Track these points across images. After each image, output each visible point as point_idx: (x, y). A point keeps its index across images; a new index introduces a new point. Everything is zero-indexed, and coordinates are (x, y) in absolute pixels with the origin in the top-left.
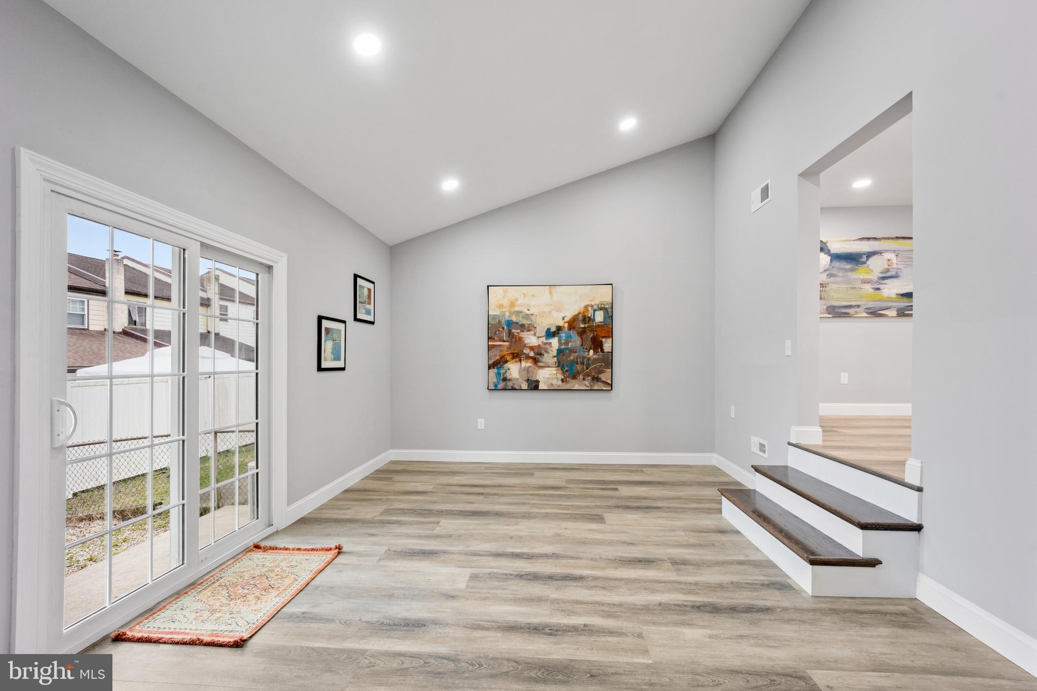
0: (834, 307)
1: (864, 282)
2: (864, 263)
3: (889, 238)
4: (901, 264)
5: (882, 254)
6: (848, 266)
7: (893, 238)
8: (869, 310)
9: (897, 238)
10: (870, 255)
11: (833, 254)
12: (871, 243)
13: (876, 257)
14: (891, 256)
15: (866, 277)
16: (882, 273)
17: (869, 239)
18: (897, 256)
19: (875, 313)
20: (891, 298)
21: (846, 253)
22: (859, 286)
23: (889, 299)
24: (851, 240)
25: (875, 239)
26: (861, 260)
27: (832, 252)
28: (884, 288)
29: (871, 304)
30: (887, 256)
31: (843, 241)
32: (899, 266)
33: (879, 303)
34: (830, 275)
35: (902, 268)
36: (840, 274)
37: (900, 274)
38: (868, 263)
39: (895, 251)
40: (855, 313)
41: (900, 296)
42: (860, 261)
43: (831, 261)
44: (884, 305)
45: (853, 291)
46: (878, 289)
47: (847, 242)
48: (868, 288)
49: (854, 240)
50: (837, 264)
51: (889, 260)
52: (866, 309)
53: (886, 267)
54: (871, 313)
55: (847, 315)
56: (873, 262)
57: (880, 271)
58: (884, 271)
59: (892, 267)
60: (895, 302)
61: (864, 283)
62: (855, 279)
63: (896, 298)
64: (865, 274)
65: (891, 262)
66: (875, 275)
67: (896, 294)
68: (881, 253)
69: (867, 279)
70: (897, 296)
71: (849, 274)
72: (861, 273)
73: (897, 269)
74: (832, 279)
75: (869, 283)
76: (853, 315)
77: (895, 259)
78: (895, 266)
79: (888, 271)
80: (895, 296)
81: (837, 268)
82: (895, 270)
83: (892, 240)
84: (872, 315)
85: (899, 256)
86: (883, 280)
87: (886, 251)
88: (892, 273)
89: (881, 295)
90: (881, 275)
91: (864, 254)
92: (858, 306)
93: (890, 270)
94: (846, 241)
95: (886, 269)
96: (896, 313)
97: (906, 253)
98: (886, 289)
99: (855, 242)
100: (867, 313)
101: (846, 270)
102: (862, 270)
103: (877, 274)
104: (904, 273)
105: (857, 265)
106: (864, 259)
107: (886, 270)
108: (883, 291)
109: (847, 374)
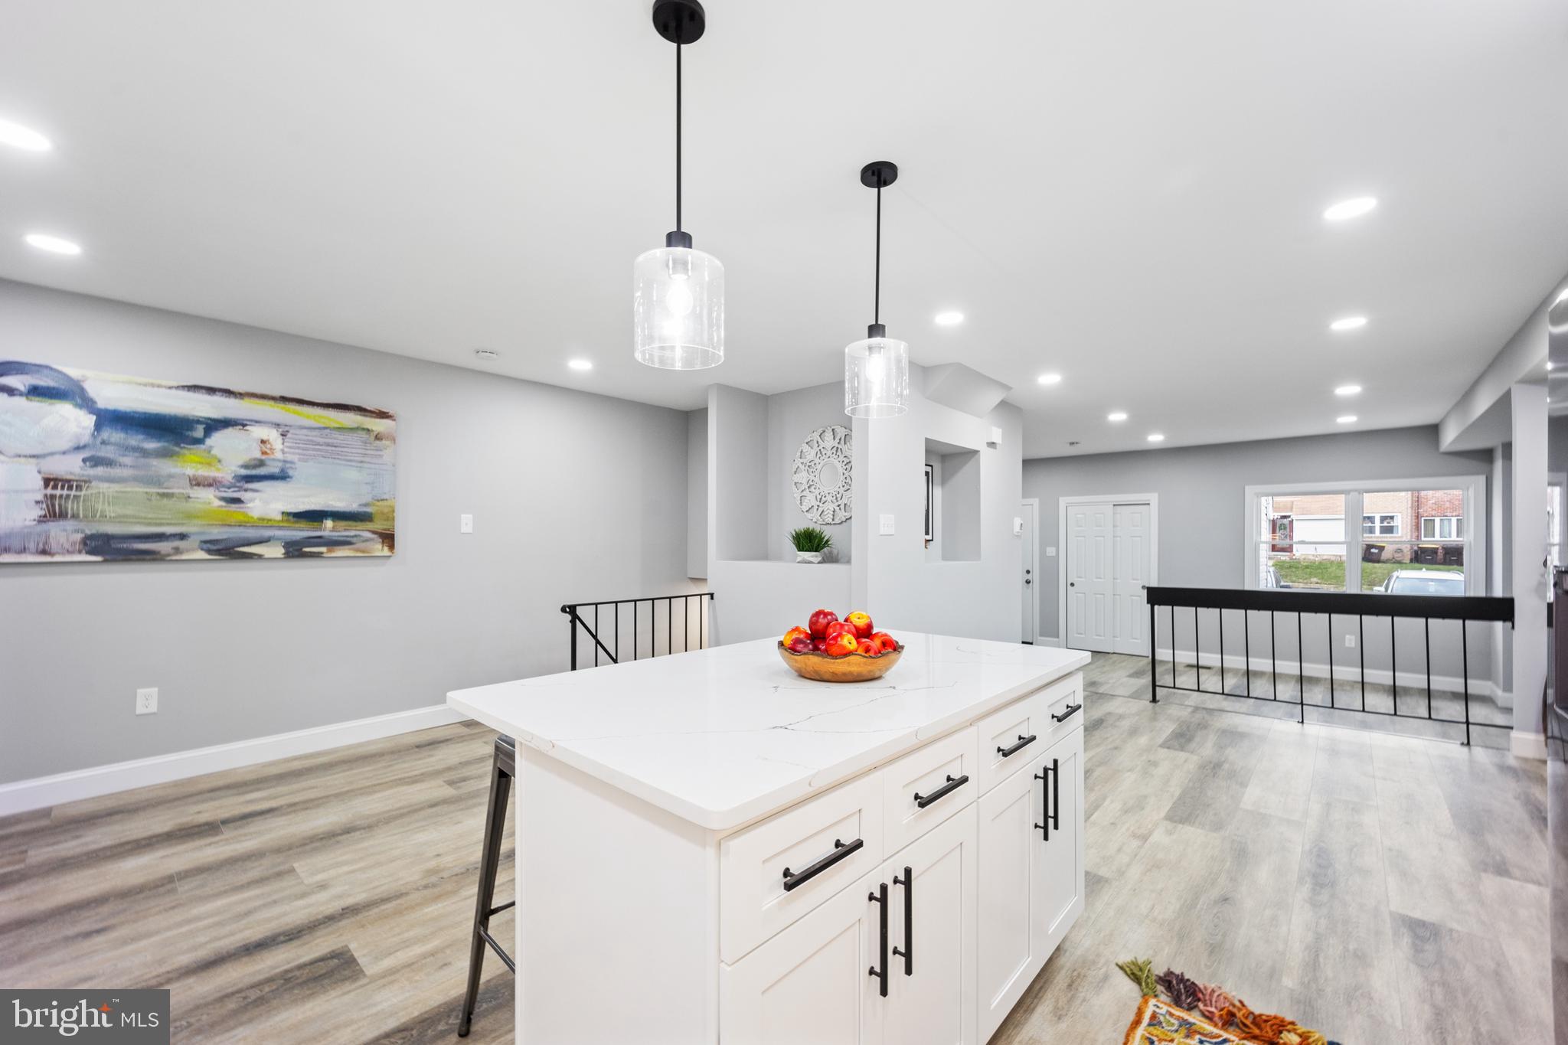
0: (108, 538)
1: (197, 482)
2: (199, 441)
3: (263, 397)
4: (293, 453)
5: (247, 428)
6: (152, 445)
7: (273, 398)
8: (214, 544)
9: (284, 399)
10: (214, 425)
11: (107, 411)
12: (218, 399)
13: (230, 431)
14: (272, 435)
15: (203, 472)
16: (246, 466)
17: (211, 390)
18: (282, 435)
19: (228, 551)
20: (270, 520)
21: (145, 413)
22: (184, 491)
23: (265, 522)
24: (159, 386)
25: (228, 393)
26: (189, 433)
27: (101, 404)
28: (252, 500)
29: (217, 533)
30: (258, 432)
31: (140, 384)
32: (289, 457)
33: (241, 529)
34: (95, 461)
35: (296, 460)
36: (127, 460)
37: (291, 472)
38: (209, 442)
39: (277, 425)
40: (172, 551)
41: (291, 518)
42: (188, 436)
43: (98, 426)
44: (251, 533)
45: (165, 501)
46: (237, 501)
47: (149, 389)
48: (209, 498)
49: (170, 388)
50: (115, 436)
51: (263, 442)
52: (206, 542)
53: (258, 455)
54: (219, 552)
55: (148, 557)
56: (219, 441)
57: (241, 462)
58: (253, 463)
59: (272, 457)
60: (280, 528)
61: (198, 485)
62: (171, 476)
63: (282, 521)
64: (199, 466)
65: (269, 446)
66: (227, 471)
67: (283, 513)
68: (244, 425)
69: (205, 478)
70: (285, 518)
71: (154, 462)
72: (188, 464)
73: (285, 461)
74: (100, 471)
75: (210, 485)
76: (169, 555)
77: (280, 440)
78: (279, 455)
79: (261, 463)
80: (279, 517)
81: (115, 444)
82: (280, 464)
83: (272, 403)
84: (220, 555)
85: (289, 435)
86: (247, 482)
87: (257, 422)
88: (273, 469)
89: (246, 515)
90: (244, 472)
91: (198, 421)
92: (182, 537)
93: (268, 463)
94: (145, 385)
95: (255, 459)
96: (283, 551)
97: (305, 432)
98: (256, 501)
99: (174, 391)
100: (209, 551)
101: (145, 453)
102: (192, 457)
103: (234, 468)
104: (302, 470)
105: (178, 444)
106: (199, 432)
107: (256, 462)
108: (249, 505)
109: (154, 690)
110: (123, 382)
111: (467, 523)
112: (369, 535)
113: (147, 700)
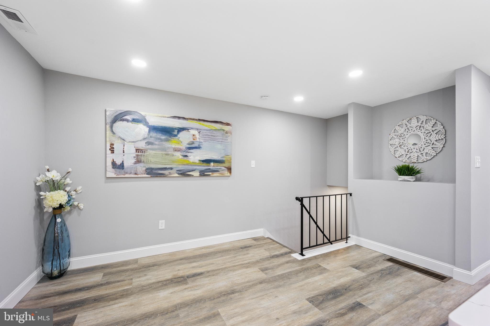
0: (152, 169)
1: (176, 150)
2: (176, 136)
3: (194, 119)
4: (202, 139)
5: (189, 130)
6: (163, 137)
7: (196, 120)
8: (180, 171)
9: (200, 120)
10: (180, 130)
11: (151, 126)
12: (181, 121)
13: (184, 132)
14: (195, 132)
15: (177, 146)
16: (189, 144)
17: (179, 118)
18: (199, 133)
19: (184, 174)
20: (195, 163)
21: (162, 126)
22: (172, 153)
23: (194, 164)
24: (165, 117)
25: (184, 118)
26: (173, 133)
27: (150, 124)
28: (190, 156)
29: (181, 167)
30: (193, 132)
31: (160, 117)
32: (201, 141)
33: (187, 166)
34: (149, 143)
35: (203, 142)
36: (157, 143)
37: (201, 146)
38: (179, 136)
39: (197, 129)
40: (169, 174)
41: (201, 162)
42: (173, 134)
43: (149, 131)
44: (190, 168)
45: (167, 156)
46: (186, 156)
47: (163, 118)
48: (178, 155)
49: (168, 117)
50: (154, 134)
51: (194, 135)
52: (178, 171)
53: (192, 140)
54: (181, 174)
55: (162, 176)
56: (182, 135)
57: (187, 143)
58: (190, 143)
59: (196, 140)
60: (198, 166)
61: (176, 151)
62: (168, 148)
64: (176, 144)
65: (195, 137)
66: (183, 146)
67: (199, 160)
68: (188, 130)
69: (178, 148)
70: (200, 162)
71: (164, 143)
72: (173, 144)
73: (200, 142)
74: (150, 146)
75: (179, 151)
76: (168, 175)
77: (198, 135)
78: (198, 140)
79: (193, 143)
80: (198, 162)
81: (154, 137)
82: (198, 143)
83: (196, 121)
84: (182, 175)
85: (201, 133)
86: (189, 150)
87: (192, 128)
88: (196, 145)
89: (189, 161)
90: (188, 146)
91: (176, 129)
92: (171, 169)
93: (195, 143)
94: (161, 117)
95: (191, 141)
96: (199, 174)
97: (205, 131)
98: (192, 156)
99: (169, 119)
100: (179, 174)
101: (161, 140)
102: (174, 141)
103: (186, 145)
104: (205, 145)
105: (170, 137)
106: (176, 133)
107: (192, 143)
108: (190, 158)
109: (164, 221)
110: (156, 116)
111: (253, 164)
112: (223, 168)
113: (162, 224)
